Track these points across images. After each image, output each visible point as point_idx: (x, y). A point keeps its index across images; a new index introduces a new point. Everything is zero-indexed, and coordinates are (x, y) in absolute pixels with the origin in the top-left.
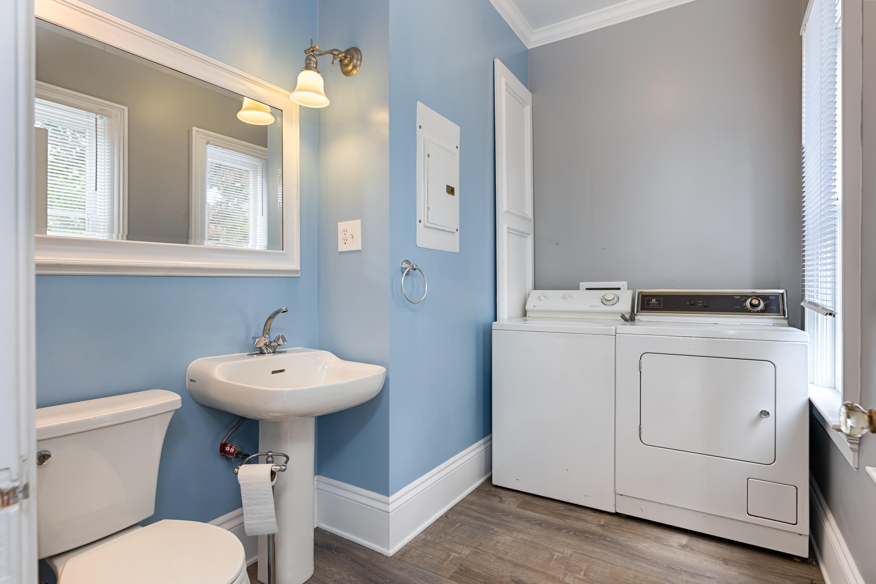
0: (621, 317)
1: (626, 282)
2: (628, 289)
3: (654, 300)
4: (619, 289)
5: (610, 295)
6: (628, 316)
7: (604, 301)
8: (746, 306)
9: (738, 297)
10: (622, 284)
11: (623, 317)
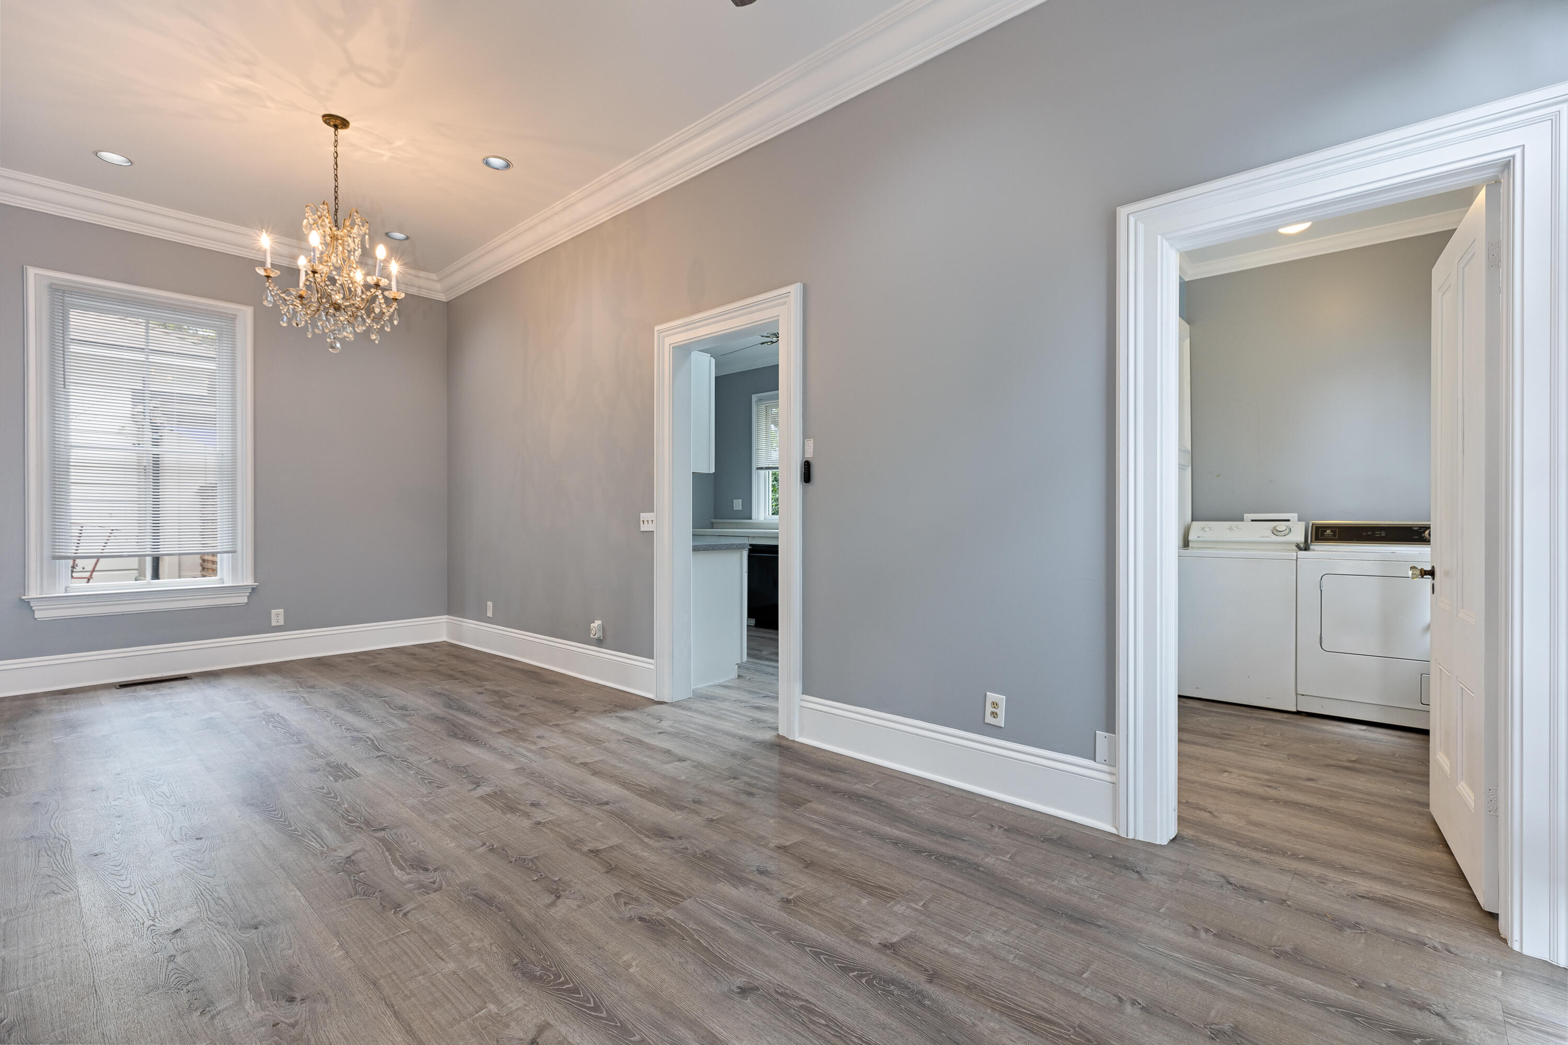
0: (1296, 546)
1: (1297, 514)
2: (1299, 521)
3: (1328, 531)
4: (1289, 520)
5: (1281, 526)
6: (1302, 546)
7: (1275, 532)
8: (1424, 537)
9: (1417, 528)
10: (1293, 516)
11: (1298, 546)
